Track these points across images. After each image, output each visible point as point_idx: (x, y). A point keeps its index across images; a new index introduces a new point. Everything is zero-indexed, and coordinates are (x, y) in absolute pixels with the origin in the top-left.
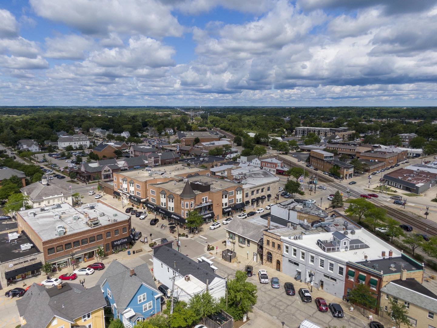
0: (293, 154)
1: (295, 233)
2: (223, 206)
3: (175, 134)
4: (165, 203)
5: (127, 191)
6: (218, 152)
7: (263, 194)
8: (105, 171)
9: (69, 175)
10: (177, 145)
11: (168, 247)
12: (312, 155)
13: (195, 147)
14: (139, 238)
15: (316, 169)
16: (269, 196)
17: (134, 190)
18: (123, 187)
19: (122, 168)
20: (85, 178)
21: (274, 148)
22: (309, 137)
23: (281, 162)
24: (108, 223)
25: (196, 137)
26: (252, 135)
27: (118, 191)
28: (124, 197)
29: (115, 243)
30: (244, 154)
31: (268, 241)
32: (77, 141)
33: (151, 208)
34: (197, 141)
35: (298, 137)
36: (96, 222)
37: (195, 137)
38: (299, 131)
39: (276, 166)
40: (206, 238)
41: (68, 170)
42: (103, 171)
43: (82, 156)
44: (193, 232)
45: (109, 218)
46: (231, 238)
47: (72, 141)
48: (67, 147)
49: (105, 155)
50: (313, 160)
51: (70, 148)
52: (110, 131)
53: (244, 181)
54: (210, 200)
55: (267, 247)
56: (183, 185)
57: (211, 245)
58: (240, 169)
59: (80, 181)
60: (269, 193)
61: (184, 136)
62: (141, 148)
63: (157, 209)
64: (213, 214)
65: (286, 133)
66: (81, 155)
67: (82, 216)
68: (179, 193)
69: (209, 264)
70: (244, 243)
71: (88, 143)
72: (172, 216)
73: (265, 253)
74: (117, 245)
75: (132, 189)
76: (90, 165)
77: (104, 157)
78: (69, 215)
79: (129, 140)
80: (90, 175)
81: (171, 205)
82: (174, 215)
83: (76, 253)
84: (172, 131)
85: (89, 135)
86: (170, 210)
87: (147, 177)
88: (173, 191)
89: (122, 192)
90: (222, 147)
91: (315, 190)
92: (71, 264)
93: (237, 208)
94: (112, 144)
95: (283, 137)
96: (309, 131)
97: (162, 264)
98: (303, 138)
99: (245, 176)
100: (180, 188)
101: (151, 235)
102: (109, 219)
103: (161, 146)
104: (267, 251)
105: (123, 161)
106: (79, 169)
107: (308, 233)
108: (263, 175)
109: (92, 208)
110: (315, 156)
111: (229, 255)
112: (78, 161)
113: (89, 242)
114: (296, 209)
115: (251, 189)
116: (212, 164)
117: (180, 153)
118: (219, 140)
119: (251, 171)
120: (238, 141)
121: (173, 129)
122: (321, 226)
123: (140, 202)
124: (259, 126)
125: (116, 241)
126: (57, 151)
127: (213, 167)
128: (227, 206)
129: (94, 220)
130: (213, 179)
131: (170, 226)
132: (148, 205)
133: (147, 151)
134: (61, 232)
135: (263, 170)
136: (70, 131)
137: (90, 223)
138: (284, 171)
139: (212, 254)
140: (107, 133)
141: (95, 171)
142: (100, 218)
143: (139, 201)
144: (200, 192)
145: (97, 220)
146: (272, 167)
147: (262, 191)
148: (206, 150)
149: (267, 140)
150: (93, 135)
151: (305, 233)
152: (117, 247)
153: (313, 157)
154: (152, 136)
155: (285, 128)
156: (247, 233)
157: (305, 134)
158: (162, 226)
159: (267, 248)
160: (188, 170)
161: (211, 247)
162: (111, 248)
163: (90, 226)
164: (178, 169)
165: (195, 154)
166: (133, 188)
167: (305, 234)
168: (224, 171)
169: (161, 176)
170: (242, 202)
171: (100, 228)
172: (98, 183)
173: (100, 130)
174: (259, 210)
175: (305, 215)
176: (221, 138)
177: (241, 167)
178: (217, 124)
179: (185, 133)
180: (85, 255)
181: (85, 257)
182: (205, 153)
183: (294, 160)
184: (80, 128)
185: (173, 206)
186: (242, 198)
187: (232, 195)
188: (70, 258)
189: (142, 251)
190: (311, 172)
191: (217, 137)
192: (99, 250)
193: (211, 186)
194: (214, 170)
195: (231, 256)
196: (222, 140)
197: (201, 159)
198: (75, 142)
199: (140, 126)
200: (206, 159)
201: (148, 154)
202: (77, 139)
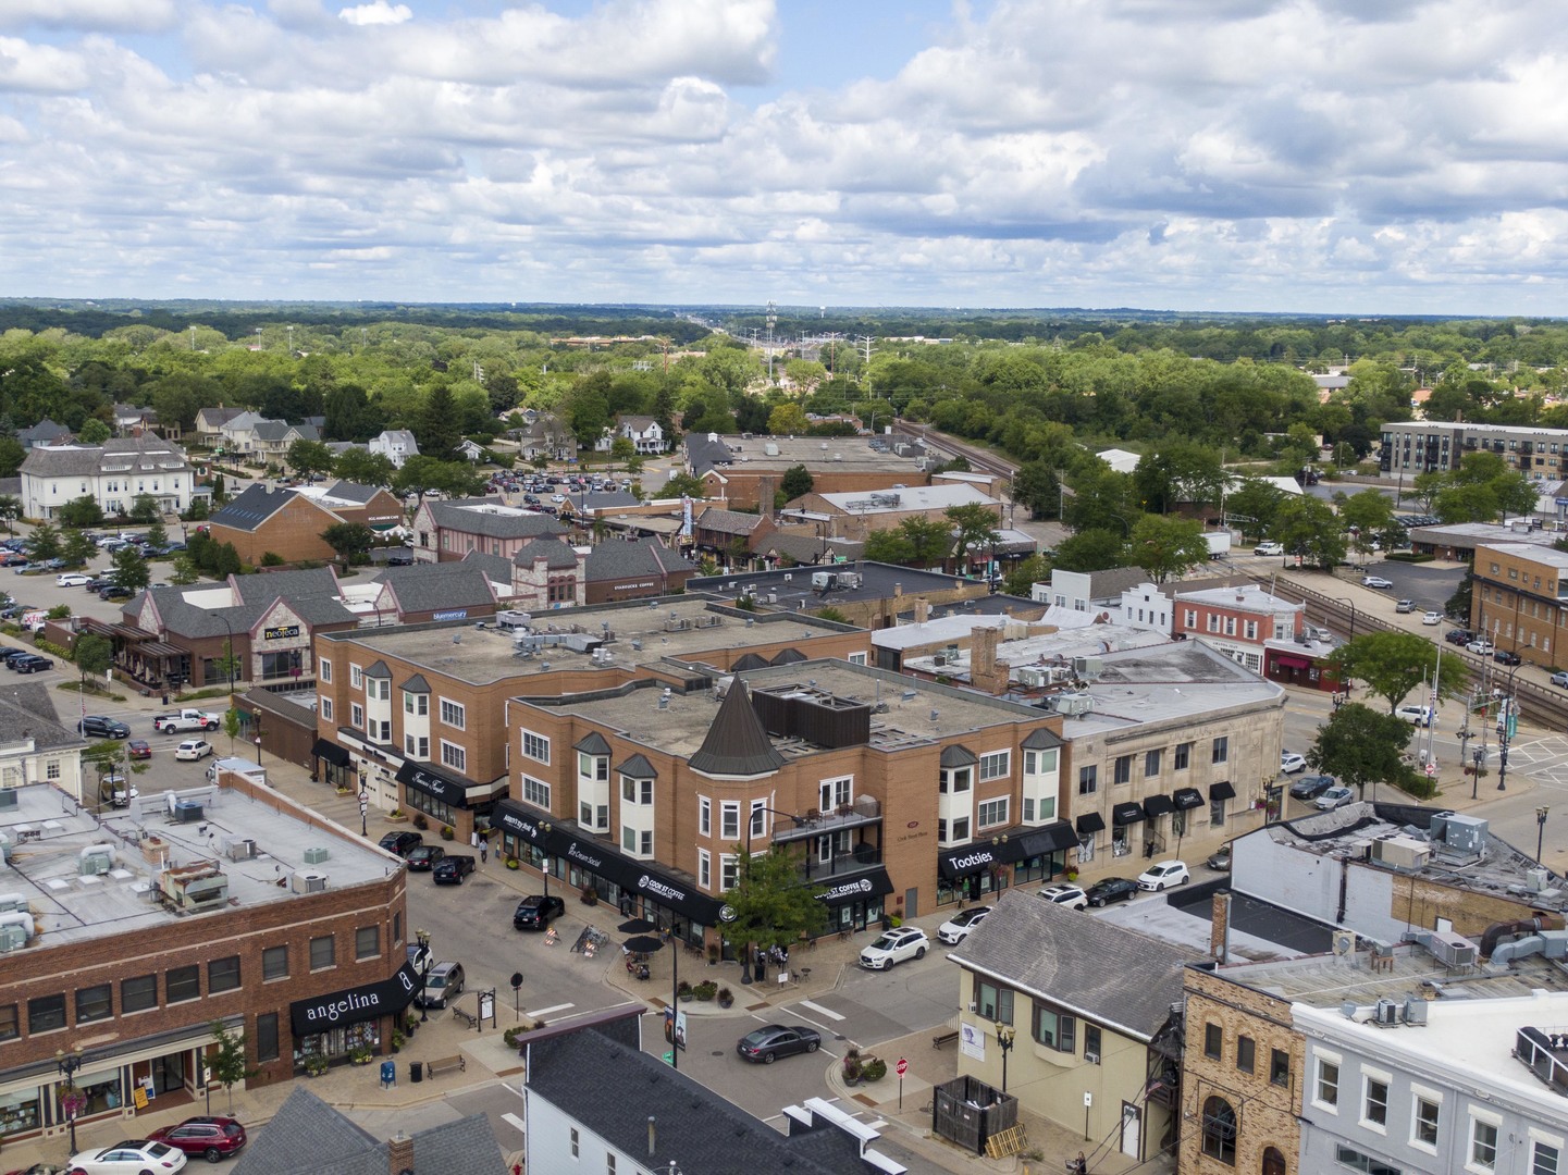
0: (1368, 569)
1: (1383, 989)
2: (942, 837)
3: (672, 451)
4: (602, 809)
5: (389, 742)
6: (918, 546)
7: (1182, 778)
8: (274, 633)
9: (74, 652)
10: (681, 507)
11: (615, 1038)
12: (1482, 570)
13: (786, 517)
14: (448, 997)
15: (1512, 659)
16: (1222, 792)
17: (427, 734)
18: (370, 715)
19: (365, 620)
20: (159, 672)
21: (1253, 536)
22: (1463, 478)
23: (1295, 607)
24: (271, 895)
25: (794, 466)
26: (1122, 460)
27: (342, 737)
28: (372, 770)
29: (311, 1014)
30: (1075, 559)
31: (1213, 1035)
32: (126, 473)
33: (523, 836)
34: (797, 484)
35: (1401, 483)
36: (209, 884)
37: (785, 467)
38: (1407, 444)
39: (1263, 634)
40: (838, 1017)
41: (66, 626)
42: (261, 631)
43: (151, 555)
44: (760, 975)
45: (282, 867)
46: (989, 1015)
47: (100, 474)
48: (70, 506)
49: (277, 551)
50: (1489, 600)
51: (83, 514)
52: (306, 427)
53: (1074, 697)
54: (868, 800)
55: (1208, 1068)
56: (706, 708)
57: (869, 1056)
58: (1050, 637)
59: (131, 686)
60: (1221, 772)
61: (721, 457)
62: (475, 514)
63: (557, 842)
64: (882, 884)
65: (1326, 456)
66: (142, 549)
67: (128, 853)
68: (687, 749)
69: (851, 1142)
70: (1066, 1042)
71: (182, 489)
72: (644, 881)
73: (1192, 1100)
74: (325, 1027)
75: (416, 726)
76: (192, 597)
77: (271, 561)
78: (60, 848)
79: (414, 478)
80: (190, 656)
81: (638, 817)
82: (655, 876)
83: (92, 1056)
84: (654, 431)
85: (194, 448)
86: (631, 846)
87: (503, 662)
88: (652, 739)
89: (359, 745)
90: (944, 519)
91: (1502, 772)
92: (60, 1120)
93: (1029, 853)
94: (314, 492)
95: (1304, 479)
96: (1463, 444)
97: (575, 1136)
98: (1425, 485)
99: (1074, 674)
100: (691, 725)
101: (517, 980)
102: (284, 872)
103: (591, 511)
104: (1205, 1090)
105: (374, 580)
106: (131, 620)
107: (1458, 990)
108: (1186, 670)
109: (191, 814)
110: (1502, 577)
111: (971, 1111)
112: (128, 581)
113: (162, 996)
114: (1387, 857)
115: (1110, 741)
116: (883, 610)
117: (700, 548)
118: (929, 482)
119: (1113, 647)
120: (1041, 489)
121: (661, 424)
122: (1540, 956)
123: (462, 803)
124: (1165, 416)
125: (314, 1003)
126: (15, 525)
127: (887, 623)
128: (968, 841)
129: (196, 873)
130: (890, 686)
131: (627, 936)
132: (508, 819)
133: (508, 530)
134: (12, 929)
135: (1184, 646)
136: (91, 422)
137: (172, 890)
138: (1309, 662)
139: (871, 1103)
140: (292, 436)
141: (218, 628)
142: (227, 868)
143: (454, 795)
144: (811, 751)
145: (210, 876)
146: (1239, 638)
147: (1181, 761)
148: (849, 539)
149: (1210, 489)
150: (211, 450)
151: (1444, 992)
152: (320, 1040)
153: (1489, 584)
154: (543, 457)
155: (1319, 430)
156: (1086, 986)
157: (1439, 466)
158: (585, 937)
159: (1203, 1076)
160: (742, 635)
161: (865, 1063)
162: (285, 1039)
163: (173, 910)
164: (685, 627)
165: (785, 556)
166: (426, 719)
167: (1439, 995)
168: (953, 646)
169: (584, 662)
170: (1054, 820)
171: (230, 917)
172: (228, 699)
173: (256, 418)
174: (1157, 872)
175: (1439, 896)
176: (939, 470)
177: (1053, 629)
178: (916, 402)
179: (730, 442)
180: (141, 1069)
181: (137, 1086)
182: (840, 549)
183: (1376, 606)
184: (148, 410)
185: (651, 827)
186: (1056, 794)
187: (998, 777)
188: (58, 1084)
189: (462, 1068)
190: (1478, 675)
191: (915, 469)
192: (221, 1049)
193: (876, 721)
194: (896, 637)
195: (984, 1115)
196: (944, 481)
197: (821, 578)
198: (112, 479)
199: (474, 400)
200: (849, 578)
201: (512, 549)
202: (124, 461)
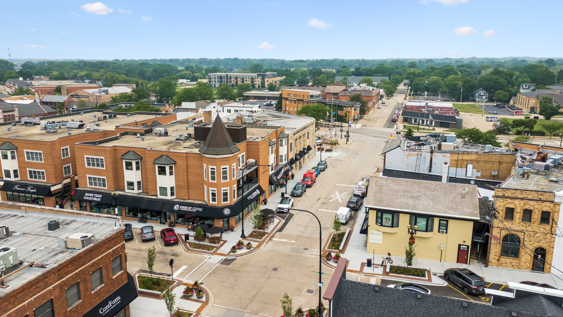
4: (140, 182)
12: (285, 96)
17: (17, 168)
31: (510, 212)
38: (215, 78)
40: (293, 241)
54: (252, 160)
55: (506, 224)
60: (308, 142)
64: (261, 190)
72: (177, 208)
75: (10, 165)
82: (182, 204)
86: (164, 195)
104: (504, 233)
110: (292, 97)
115: (294, 134)
123: (49, 194)
128: (274, 171)
147: (303, 139)
159: (503, 228)
166: (16, 161)
169: (83, 131)
170: (286, 161)
175: (468, 157)
185: (174, 185)
186: (287, 153)
196: (117, 86)
